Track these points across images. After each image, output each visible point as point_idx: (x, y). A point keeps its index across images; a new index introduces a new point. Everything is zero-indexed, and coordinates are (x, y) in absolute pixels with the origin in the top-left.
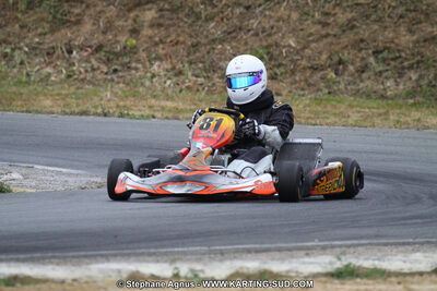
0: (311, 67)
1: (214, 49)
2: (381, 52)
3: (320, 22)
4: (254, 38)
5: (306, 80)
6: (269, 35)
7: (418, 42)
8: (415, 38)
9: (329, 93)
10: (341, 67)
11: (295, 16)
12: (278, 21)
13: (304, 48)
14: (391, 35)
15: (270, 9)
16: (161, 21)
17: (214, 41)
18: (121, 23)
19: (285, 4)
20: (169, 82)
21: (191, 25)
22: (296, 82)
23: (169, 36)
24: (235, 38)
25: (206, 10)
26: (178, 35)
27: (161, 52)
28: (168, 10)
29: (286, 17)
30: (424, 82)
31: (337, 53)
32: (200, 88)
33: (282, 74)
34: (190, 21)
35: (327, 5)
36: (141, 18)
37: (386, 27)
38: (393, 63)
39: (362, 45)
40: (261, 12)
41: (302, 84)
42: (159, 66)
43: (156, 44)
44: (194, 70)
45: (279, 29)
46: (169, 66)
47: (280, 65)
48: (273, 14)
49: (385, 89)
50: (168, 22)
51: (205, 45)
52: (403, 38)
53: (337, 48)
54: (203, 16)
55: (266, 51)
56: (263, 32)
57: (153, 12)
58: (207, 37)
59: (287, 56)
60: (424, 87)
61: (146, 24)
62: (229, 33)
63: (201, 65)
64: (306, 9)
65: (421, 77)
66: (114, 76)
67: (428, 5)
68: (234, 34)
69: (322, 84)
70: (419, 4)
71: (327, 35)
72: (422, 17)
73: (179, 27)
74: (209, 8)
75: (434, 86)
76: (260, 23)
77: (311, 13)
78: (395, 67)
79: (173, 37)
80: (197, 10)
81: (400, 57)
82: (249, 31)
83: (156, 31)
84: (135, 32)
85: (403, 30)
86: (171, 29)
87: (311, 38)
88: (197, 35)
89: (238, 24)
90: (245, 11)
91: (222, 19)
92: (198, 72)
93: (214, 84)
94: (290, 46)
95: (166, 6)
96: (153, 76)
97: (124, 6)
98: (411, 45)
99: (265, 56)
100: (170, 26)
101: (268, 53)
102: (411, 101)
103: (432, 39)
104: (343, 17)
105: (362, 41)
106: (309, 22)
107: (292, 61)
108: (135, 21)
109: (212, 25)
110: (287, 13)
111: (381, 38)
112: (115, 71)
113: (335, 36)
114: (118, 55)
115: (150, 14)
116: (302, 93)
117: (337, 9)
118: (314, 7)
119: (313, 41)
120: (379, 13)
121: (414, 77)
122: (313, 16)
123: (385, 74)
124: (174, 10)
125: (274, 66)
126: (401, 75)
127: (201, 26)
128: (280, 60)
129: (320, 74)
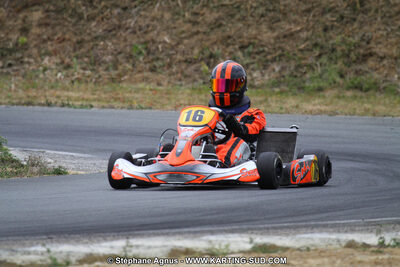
0: (186, 61)
1: (97, 45)
2: (246, 47)
3: (190, 21)
4: (132, 35)
5: (182, 72)
6: (146, 33)
7: (278, 38)
8: (276, 34)
9: (204, 83)
10: (212, 60)
11: (167, 16)
12: (152, 20)
13: (178, 44)
14: (254, 32)
15: (144, 10)
16: (48, 21)
17: (96, 38)
18: (11, 23)
19: (158, 5)
20: (59, 75)
21: (74, 25)
22: (173, 74)
23: (55, 34)
24: (115, 35)
25: (87, 11)
26: (64, 34)
27: (50, 48)
28: (52, 11)
29: (159, 17)
30: (286, 73)
31: (208, 48)
32: (89, 80)
33: (160, 67)
34: (74, 21)
35: (196, 6)
36: (30, 19)
37: (249, 26)
38: (258, 57)
39: (229, 41)
40: (137, 13)
41: (179, 75)
42: (49, 61)
43: (45, 41)
44: (81, 63)
45: (155, 28)
46: (58, 61)
47: (158, 59)
48: (148, 14)
49: (252, 80)
50: (53, 22)
51: (89, 41)
52: (265, 35)
53: (207, 44)
54: (85, 16)
55: (144, 46)
56: (140, 30)
57: (40, 12)
58: (89, 34)
59: (163, 51)
60: (287, 77)
61: (34, 24)
62: (110, 31)
63: (86, 59)
64: (177, 9)
65: (283, 68)
66: (9, 70)
67: (285, 6)
68: (114, 32)
69: (197, 76)
70: (277, 5)
71: (198, 33)
72: (280, 16)
73: (64, 26)
74: (90, 9)
75: (296, 76)
76: (136, 22)
77: (182, 13)
78: (260, 60)
79: (59, 35)
80: (79, 11)
81: (264, 51)
82: (127, 29)
83: (44, 30)
84: (25, 31)
85: (264, 28)
86: (58, 28)
87: (183, 35)
88: (81, 33)
89: (117, 23)
90: (122, 12)
91: (102, 19)
92: (85, 65)
93: (100, 76)
94: (165, 42)
95: (52, 8)
96: (45, 70)
97: (14, 7)
98: (272, 41)
99: (143, 51)
100: (55, 25)
101: (146, 48)
102: (277, 90)
103: (291, 35)
104: (211, 16)
105: (229, 37)
106: (181, 21)
107: (169, 56)
108: (24, 21)
109: (94, 24)
110: (160, 13)
111: (245, 34)
112: (10, 65)
113: (204, 33)
114: (11, 51)
115: (37, 15)
116: (179, 83)
117: (205, 9)
118: (184, 8)
119: (185, 38)
120: (243, 13)
121: (277, 69)
122: (184, 16)
123: (251, 66)
124: (59, 11)
125: (153, 60)
126: (265, 67)
127: (83, 25)
128: (157, 55)
129: (193, 67)
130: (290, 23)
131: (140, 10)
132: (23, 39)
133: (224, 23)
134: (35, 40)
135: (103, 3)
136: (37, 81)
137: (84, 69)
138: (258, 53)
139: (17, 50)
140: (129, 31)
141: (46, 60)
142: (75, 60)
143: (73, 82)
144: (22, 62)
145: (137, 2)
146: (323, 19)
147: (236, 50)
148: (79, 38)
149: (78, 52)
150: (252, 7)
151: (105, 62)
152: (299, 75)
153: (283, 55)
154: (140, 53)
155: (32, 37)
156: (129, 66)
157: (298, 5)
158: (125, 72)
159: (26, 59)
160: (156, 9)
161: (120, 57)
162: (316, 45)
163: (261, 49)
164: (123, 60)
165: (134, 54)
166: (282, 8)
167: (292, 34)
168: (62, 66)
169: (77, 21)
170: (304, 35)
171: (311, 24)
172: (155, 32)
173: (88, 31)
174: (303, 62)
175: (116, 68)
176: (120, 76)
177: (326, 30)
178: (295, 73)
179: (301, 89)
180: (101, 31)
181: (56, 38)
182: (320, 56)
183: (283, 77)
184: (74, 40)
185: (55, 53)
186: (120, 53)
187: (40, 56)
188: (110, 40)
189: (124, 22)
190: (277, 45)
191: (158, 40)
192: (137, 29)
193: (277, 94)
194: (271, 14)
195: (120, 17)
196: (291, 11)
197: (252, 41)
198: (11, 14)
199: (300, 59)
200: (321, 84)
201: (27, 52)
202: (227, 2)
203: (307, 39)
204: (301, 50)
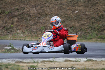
130: (83, 21)
131: (43, 18)
132: (12, 26)
133: (66, 21)
134: (15, 26)
135: (33, 16)
136: (16, 36)
137: (28, 33)
138: (75, 29)
139: (10, 29)
140: (40, 23)
141: (18, 31)
142: (26, 31)
143: (25, 37)
144: (12, 32)
145: (42, 16)
146: (92, 20)
147: (69, 28)
148: (27, 25)
149: (27, 29)
150: (73, 17)
151: (34, 32)
152: (86, 35)
153: (81, 30)
154: (43, 29)
155: (14, 25)
156: (40, 33)
157: (85, 17)
158: (39, 34)
159: (13, 31)
160: (47, 18)
161: (38, 30)
162: (90, 27)
163: (75, 28)
164: (39, 31)
165: (42, 29)
166: (81, 17)
167: (84, 24)
168: (22, 33)
169: (26, 21)
170: (87, 24)
171: (89, 21)
172: (47, 24)
173: (29, 23)
174: (87, 31)
175: (37, 33)
176: (38, 35)
177: (93, 23)
178: (85, 34)
179: (86, 38)
180: (33, 23)
181: (21, 25)
182: (91, 30)
183: (81, 35)
184: (26, 26)
185: (21, 29)
186: (38, 29)
187: (17, 30)
188: (35, 26)
189: (39, 21)
190: (80, 27)
191: (48, 26)
192: (42, 23)
193: (80, 40)
194: (78, 19)
195: (38, 20)
196: (83, 18)
197: (73, 26)
198: (9, 19)
199: (86, 31)
200: (92, 37)
201: (13, 29)
202: (66, 16)
203: (88, 25)
204: (86, 28)
